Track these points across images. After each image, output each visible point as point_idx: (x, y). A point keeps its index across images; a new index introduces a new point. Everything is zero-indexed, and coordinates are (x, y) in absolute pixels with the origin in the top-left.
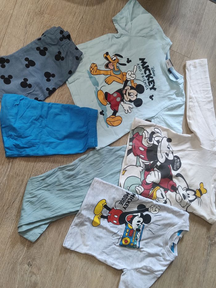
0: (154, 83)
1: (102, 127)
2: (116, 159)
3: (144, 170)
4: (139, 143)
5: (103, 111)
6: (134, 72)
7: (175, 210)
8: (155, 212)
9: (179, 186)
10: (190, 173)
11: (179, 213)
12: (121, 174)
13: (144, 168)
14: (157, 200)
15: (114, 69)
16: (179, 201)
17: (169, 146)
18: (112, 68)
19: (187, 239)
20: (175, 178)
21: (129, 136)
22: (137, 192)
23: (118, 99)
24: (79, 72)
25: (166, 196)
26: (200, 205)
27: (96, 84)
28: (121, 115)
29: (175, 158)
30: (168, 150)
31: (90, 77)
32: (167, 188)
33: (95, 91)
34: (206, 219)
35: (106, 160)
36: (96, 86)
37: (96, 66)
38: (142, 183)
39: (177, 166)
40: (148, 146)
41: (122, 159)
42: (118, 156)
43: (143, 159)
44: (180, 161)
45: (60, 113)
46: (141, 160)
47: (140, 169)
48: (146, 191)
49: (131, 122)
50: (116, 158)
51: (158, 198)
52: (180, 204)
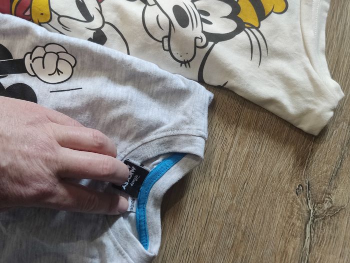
7: (140, 69)
8: (57, 78)
11: (161, 84)
14: (55, 23)
16: (159, 35)
19: (211, 194)
25: (101, 12)
26: (256, 57)
34: (289, 114)
51: (60, 16)
52: (167, 48)
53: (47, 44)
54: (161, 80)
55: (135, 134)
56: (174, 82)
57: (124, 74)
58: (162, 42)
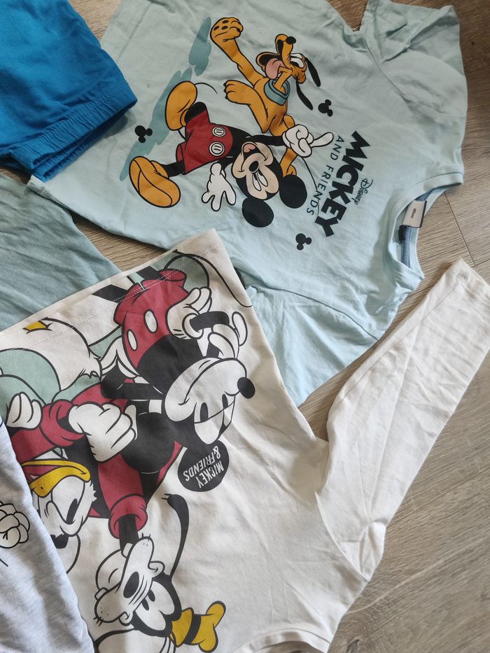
0: (340, 216)
1: (108, 162)
2: (54, 274)
3: (97, 376)
4: (159, 304)
5: (149, 132)
6: (315, 143)
7: (63, 595)
9: (149, 538)
10: (217, 541)
11: (66, 619)
12: (25, 323)
13: (104, 372)
14: (43, 502)
15: (274, 80)
16: (103, 583)
17: (230, 400)
20: (161, 506)
21: (154, 262)
22: (8, 410)
23: (217, 149)
25: (82, 524)
27: (200, 64)
28: (186, 190)
29: (216, 450)
30: (216, 405)
31: (200, 37)
32: (109, 504)
33: (179, 72)
35: (25, 239)
36: (193, 68)
37: (238, 30)
38: (53, 403)
39: (201, 478)
40: (174, 332)
41: (72, 289)
42: (68, 271)
43: (128, 349)
44: (222, 474)
46: (118, 345)
47: (92, 366)
48: (37, 440)
50: (58, 269)
51: (52, 501)
52: (98, 597)
53: (20, 511)
54: (70, 617)
55: (7, 639)
56: (77, 629)
57: (47, 586)
58: (100, 590)
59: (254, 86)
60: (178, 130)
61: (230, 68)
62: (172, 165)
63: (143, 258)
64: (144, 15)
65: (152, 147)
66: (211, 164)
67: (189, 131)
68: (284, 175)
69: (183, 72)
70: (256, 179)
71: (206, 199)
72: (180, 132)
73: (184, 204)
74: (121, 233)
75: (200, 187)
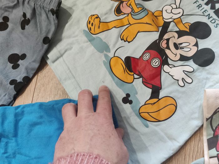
5: (128, 95)
6: (178, 4)
15: (132, 11)
18: (128, 10)
21: (206, 136)
23: (156, 63)
24: (69, 37)
27: (104, 48)
28: (171, 93)
31: (91, 40)
33: (104, 61)
36: (105, 52)
37: (97, 18)
45: (39, 120)
49: (199, 103)
59: (130, 24)
60: (134, 78)
61: (114, 33)
62: (153, 93)
63: (201, 140)
64: (66, 64)
65: (137, 98)
66: (162, 70)
67: (137, 73)
68: (188, 30)
69: (104, 59)
70: (183, 48)
71: (182, 84)
72: (136, 78)
73: (178, 98)
74: (180, 146)
75: (173, 83)
